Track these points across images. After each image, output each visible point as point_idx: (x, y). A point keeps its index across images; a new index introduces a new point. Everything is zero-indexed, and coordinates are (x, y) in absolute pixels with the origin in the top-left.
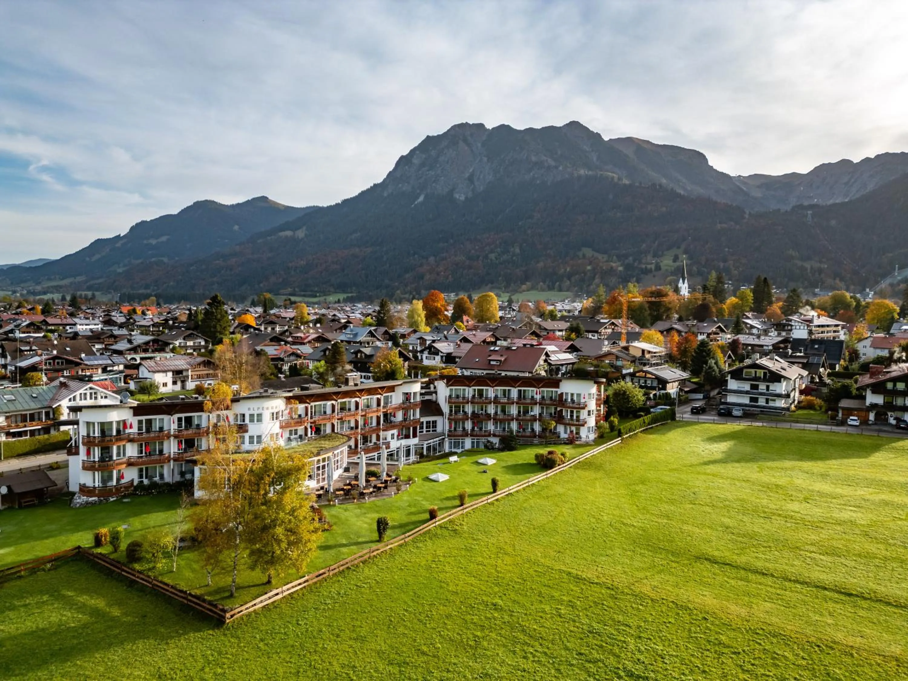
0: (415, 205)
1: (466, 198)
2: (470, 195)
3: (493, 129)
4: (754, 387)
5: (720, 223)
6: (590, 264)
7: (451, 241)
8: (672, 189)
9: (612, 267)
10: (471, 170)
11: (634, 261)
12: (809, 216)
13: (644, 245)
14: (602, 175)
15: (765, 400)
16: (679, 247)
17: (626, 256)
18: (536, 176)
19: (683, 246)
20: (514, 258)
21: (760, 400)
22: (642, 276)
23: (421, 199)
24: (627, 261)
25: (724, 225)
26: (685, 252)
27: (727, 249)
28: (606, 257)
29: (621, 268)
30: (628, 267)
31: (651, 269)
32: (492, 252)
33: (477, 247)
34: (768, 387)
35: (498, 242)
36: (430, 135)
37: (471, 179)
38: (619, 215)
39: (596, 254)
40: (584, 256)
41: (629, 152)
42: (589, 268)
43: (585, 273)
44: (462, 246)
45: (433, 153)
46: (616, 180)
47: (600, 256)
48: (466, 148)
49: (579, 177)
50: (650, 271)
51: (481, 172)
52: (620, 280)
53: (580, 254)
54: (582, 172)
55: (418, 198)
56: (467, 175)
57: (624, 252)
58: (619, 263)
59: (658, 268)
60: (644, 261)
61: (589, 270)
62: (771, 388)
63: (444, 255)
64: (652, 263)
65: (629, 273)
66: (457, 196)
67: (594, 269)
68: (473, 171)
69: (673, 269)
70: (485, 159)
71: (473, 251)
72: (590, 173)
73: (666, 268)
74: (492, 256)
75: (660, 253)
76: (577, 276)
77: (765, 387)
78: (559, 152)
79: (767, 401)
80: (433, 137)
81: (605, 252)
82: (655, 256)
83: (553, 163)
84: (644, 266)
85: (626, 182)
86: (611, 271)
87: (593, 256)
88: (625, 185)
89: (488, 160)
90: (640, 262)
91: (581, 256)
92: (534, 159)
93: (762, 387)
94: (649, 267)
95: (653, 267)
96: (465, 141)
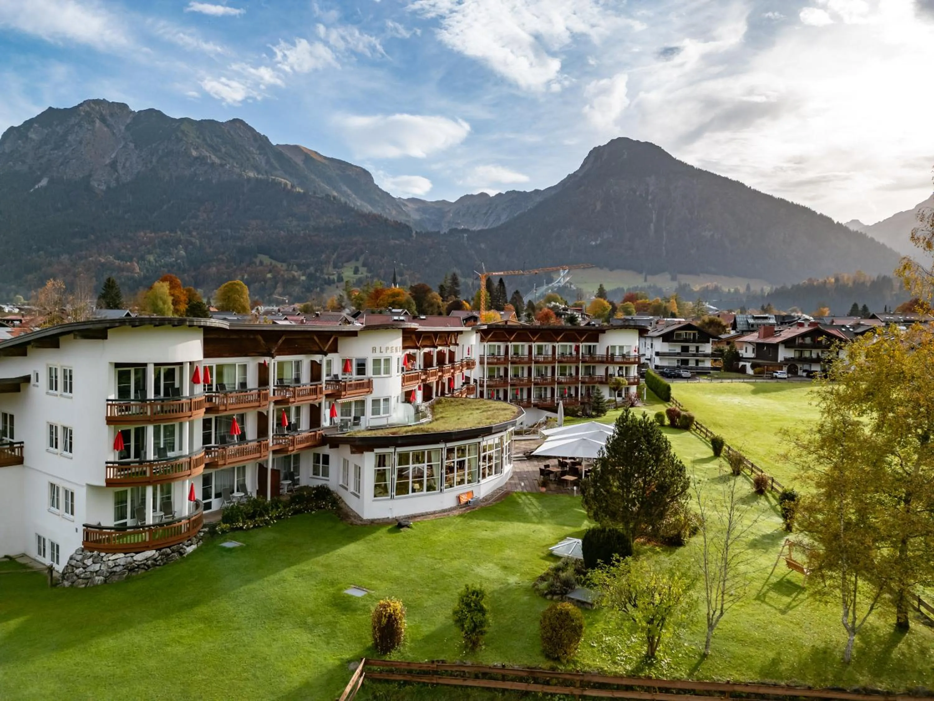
0: (36, 190)
1: (108, 188)
2: (113, 184)
3: (140, 112)
4: (685, 349)
5: (393, 239)
6: (270, 272)
7: (92, 237)
8: (346, 203)
9: (294, 276)
10: (113, 156)
11: (316, 271)
12: (465, 239)
13: (324, 256)
14: (274, 179)
15: (694, 362)
16: (357, 260)
17: (307, 266)
18: (198, 172)
19: (362, 259)
20: (179, 261)
21: (690, 362)
22: (326, 286)
23: (44, 182)
24: (308, 271)
25: (397, 242)
26: (364, 265)
27: (402, 264)
28: (285, 266)
29: (303, 278)
30: (310, 276)
31: (334, 279)
32: (150, 252)
33: (129, 246)
34: (697, 348)
35: (156, 241)
36: (55, 107)
37: (113, 165)
38: (295, 223)
39: (274, 262)
40: (261, 263)
41: (299, 160)
42: (269, 275)
43: (265, 282)
44: (107, 243)
45: (60, 130)
46: (289, 187)
47: (279, 265)
48: (106, 129)
49: (249, 179)
50: (333, 282)
51: (126, 159)
52: (304, 290)
53: (257, 261)
54: (251, 174)
55: (40, 181)
56: (108, 161)
57: (304, 261)
58: (300, 273)
59: (340, 279)
60: (325, 271)
61: (270, 279)
62: (700, 349)
63: (84, 253)
64: (333, 274)
65: (312, 282)
66: (95, 184)
67: (274, 277)
68: (116, 157)
69: (355, 280)
70: (132, 145)
71: (123, 251)
72: (260, 176)
73: (348, 279)
74: (151, 258)
75: (340, 264)
76: (257, 284)
77: (694, 349)
78: (223, 150)
79: (697, 362)
80: (58, 110)
81: (283, 261)
82: (335, 267)
83: (217, 161)
84: (326, 277)
85: (299, 190)
86: (293, 281)
87: (271, 264)
88: (299, 192)
89: (135, 146)
90: (322, 272)
91: (258, 263)
92: (194, 153)
93: (692, 349)
94: (331, 277)
95: (335, 277)
96: (103, 120)
